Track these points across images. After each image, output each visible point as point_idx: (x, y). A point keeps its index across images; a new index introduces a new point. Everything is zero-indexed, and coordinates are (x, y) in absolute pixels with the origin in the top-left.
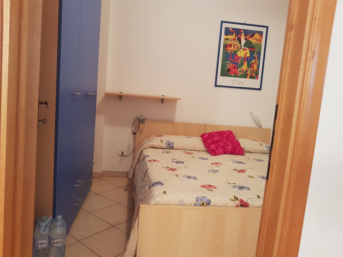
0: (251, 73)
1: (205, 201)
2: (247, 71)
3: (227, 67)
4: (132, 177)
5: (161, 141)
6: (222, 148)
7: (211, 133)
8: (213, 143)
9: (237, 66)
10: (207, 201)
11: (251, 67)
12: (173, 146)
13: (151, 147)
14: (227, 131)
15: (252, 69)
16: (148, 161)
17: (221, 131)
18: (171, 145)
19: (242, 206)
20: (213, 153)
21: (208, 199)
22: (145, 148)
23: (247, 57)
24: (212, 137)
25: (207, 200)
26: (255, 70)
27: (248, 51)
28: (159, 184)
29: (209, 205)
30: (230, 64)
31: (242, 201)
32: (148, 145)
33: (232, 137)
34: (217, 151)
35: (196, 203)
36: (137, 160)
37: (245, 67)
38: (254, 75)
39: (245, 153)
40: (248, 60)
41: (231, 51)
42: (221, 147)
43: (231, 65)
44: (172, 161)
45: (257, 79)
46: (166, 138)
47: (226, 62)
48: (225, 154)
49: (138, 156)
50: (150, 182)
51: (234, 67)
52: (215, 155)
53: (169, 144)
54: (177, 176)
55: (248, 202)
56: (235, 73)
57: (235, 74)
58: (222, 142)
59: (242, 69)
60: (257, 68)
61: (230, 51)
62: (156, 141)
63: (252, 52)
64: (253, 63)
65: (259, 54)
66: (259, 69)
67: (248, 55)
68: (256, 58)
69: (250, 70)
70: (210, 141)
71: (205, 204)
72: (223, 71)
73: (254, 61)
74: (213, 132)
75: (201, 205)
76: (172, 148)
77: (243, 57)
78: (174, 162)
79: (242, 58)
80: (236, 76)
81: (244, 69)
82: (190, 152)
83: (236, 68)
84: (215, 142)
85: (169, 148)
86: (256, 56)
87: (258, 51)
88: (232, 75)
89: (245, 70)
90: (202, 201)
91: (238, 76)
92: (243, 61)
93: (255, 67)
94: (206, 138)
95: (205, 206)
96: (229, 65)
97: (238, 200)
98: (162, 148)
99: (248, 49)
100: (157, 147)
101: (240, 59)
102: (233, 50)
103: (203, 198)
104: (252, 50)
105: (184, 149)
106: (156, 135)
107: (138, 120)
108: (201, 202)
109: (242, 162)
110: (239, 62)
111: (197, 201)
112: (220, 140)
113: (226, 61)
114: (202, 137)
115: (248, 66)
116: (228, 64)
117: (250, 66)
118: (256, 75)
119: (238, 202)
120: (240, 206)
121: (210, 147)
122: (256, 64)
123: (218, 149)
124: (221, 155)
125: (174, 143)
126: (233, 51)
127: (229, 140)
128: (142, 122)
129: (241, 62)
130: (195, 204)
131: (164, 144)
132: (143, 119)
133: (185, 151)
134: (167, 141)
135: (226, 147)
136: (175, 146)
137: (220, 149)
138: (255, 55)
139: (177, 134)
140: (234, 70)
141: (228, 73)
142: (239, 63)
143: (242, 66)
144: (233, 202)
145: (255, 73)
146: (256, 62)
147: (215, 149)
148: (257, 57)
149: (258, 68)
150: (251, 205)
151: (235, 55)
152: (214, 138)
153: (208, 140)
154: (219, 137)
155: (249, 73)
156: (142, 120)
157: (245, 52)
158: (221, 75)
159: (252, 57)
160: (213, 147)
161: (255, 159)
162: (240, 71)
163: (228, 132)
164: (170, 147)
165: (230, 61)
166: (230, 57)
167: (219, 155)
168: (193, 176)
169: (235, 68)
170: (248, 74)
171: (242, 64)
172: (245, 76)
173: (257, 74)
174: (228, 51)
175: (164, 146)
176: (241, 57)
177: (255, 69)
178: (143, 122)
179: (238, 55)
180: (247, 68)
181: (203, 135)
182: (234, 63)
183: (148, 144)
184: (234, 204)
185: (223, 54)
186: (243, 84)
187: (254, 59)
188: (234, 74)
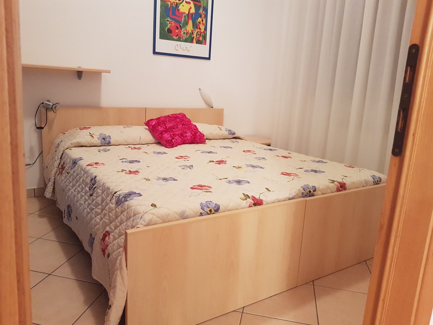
0: (198, 36)
1: (212, 206)
2: (192, 33)
3: (167, 26)
4: (51, 194)
5: (91, 136)
6: (180, 137)
7: (159, 118)
8: (166, 131)
9: (180, 25)
10: (215, 207)
11: (197, 28)
12: (109, 141)
13: (77, 145)
14: (179, 114)
15: (199, 30)
16: (87, 165)
17: (172, 115)
18: (108, 139)
19: (255, 204)
20: (170, 144)
21: (215, 203)
22: (67, 149)
23: (192, 14)
24: (163, 123)
25: (214, 205)
26: (202, 32)
27: (192, 5)
28: (133, 195)
29: (218, 211)
30: (172, 22)
31: (254, 198)
32: (71, 144)
33: (188, 122)
34: (173, 141)
35: (202, 211)
36: (56, 169)
37: (190, 27)
38: (201, 39)
39: (206, 140)
40: (193, 17)
41: (171, 4)
42: (178, 136)
43: (172, 24)
44: (122, 162)
45: (205, 44)
46: (98, 131)
47: (166, 19)
48: (184, 144)
49: (57, 161)
50: (115, 195)
51: (176, 26)
52: (172, 146)
53: (104, 139)
54: (147, 180)
55: (261, 198)
56: (178, 35)
57: (179, 37)
58: (177, 129)
59: (186, 30)
60: (204, 30)
61: (169, 3)
62: (83, 137)
63: (197, 8)
64: (200, 23)
65: (206, 9)
66: (206, 31)
67: (193, 11)
68: (203, 16)
69: (197, 31)
70: (161, 129)
71: (213, 211)
72: (162, 32)
73: (200, 19)
74: (162, 117)
75: (208, 213)
76: (109, 144)
77: (186, 13)
78: (125, 162)
79: (185, 15)
80: (179, 40)
81: (188, 30)
82: (137, 146)
83: (179, 28)
84: (168, 129)
85: (105, 145)
86: (203, 12)
87: (204, 6)
88: (175, 37)
89: (190, 31)
90: (209, 208)
91: (181, 40)
92: (187, 19)
93: (202, 27)
94: (154, 125)
95: (214, 213)
96: (170, 23)
97: (249, 198)
98: (94, 145)
99: (192, 3)
100: (86, 145)
101: (184, 15)
102: (174, 2)
103: (209, 204)
104: (197, 5)
105: (126, 143)
106: (78, 127)
107: (43, 106)
108: (207, 210)
109: (212, 152)
110: (182, 20)
111: (202, 209)
112: (173, 126)
113: (166, 17)
114: (148, 124)
115: (193, 26)
116: (168, 22)
117: (196, 26)
118: (203, 39)
119: (250, 201)
120: (253, 205)
121: (163, 137)
122: (203, 24)
123: (175, 139)
124: (179, 146)
125: (111, 137)
126: (174, 4)
127: (186, 125)
128: (51, 109)
129: (184, 21)
130: (201, 213)
131: (97, 140)
132: (52, 104)
133: (129, 146)
134: (100, 134)
135: (185, 135)
136: (112, 141)
137: (178, 138)
138: (201, 11)
139: (108, 124)
140: (177, 31)
141: (170, 35)
142: (182, 22)
143: (186, 26)
144: (245, 201)
145: (202, 35)
146: (202, 20)
147: (170, 138)
148: (203, 14)
149: (206, 29)
150: (265, 201)
151: (177, 10)
152: (165, 124)
153: (158, 128)
154: (172, 122)
155: (195, 35)
156: (51, 107)
157: (188, 6)
158: (161, 38)
159: (197, 15)
160: (167, 136)
161: (221, 147)
162: (184, 33)
163: (181, 116)
164: (106, 142)
165: (171, 18)
166: (171, 13)
167: (177, 146)
168: (169, 177)
169: (177, 28)
170: (194, 37)
171: (187, 23)
172: (190, 40)
173: (205, 38)
174: (167, 3)
175: (96, 142)
176: (185, 13)
177: (203, 30)
178: (54, 109)
179: (180, 10)
180: (192, 29)
181: (149, 121)
182: (176, 21)
183: (72, 142)
184: (247, 204)
185: (161, 8)
186: (189, 51)
187: (201, 17)
188: (177, 37)
